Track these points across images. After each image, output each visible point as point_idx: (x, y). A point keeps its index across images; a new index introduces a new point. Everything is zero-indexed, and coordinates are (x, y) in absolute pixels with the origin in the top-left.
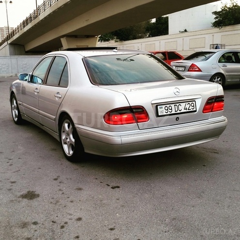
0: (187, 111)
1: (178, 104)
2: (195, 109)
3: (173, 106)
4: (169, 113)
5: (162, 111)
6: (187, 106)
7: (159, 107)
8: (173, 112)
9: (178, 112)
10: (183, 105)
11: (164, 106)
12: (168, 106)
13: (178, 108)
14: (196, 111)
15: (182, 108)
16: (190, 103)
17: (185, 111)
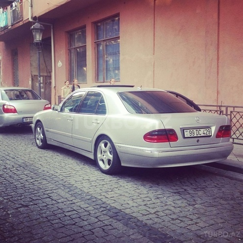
0: (205, 135)
1: (198, 130)
2: (210, 134)
3: (195, 130)
4: (192, 136)
5: (187, 134)
6: (205, 132)
7: (185, 131)
8: (195, 135)
9: (199, 135)
10: (202, 130)
11: (188, 131)
12: (191, 130)
13: (199, 133)
14: (211, 136)
15: (202, 132)
16: (207, 129)
17: (204, 135)
